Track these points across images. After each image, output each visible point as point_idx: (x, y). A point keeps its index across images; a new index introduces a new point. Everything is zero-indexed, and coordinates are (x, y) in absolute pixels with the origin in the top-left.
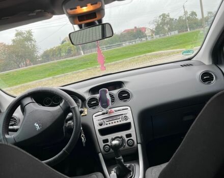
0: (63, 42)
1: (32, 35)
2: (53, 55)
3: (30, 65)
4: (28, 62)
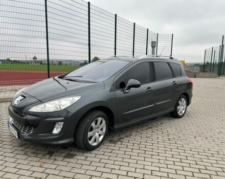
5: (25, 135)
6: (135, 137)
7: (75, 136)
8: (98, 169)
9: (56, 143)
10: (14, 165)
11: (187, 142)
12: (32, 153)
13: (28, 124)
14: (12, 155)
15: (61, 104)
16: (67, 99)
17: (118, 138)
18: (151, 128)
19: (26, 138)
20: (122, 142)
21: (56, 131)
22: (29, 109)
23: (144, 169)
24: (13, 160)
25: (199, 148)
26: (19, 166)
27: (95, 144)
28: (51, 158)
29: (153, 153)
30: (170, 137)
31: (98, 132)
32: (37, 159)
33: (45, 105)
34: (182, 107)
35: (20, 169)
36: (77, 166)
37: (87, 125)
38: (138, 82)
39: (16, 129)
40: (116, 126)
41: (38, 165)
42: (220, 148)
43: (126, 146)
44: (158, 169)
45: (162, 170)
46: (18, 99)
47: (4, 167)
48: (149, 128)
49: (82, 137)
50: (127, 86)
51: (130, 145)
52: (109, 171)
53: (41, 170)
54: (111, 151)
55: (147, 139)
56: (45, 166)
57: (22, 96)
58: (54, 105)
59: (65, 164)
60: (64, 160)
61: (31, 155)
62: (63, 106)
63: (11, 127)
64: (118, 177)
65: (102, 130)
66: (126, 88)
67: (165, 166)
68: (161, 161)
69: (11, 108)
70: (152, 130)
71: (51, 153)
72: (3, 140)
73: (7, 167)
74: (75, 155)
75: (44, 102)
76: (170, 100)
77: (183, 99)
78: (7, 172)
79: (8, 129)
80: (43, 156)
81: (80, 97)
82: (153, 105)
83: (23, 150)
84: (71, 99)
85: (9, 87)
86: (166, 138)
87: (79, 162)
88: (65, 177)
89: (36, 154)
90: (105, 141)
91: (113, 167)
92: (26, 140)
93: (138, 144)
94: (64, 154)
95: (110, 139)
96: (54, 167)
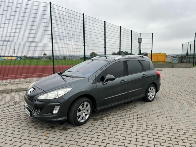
5: (35, 114)
6: (112, 116)
7: (68, 115)
8: (83, 138)
9: (55, 120)
10: (28, 135)
11: (150, 120)
12: (40, 127)
13: (37, 107)
14: (27, 128)
15: (58, 93)
16: (63, 90)
17: (100, 117)
18: (126, 109)
19: (36, 116)
20: (103, 120)
21: (55, 112)
22: (38, 97)
23: (114, 138)
24: (27, 131)
25: (158, 124)
26: (31, 136)
27: (83, 121)
28: (52, 130)
29: (124, 128)
30: (139, 116)
31: (85, 113)
32: (43, 131)
33: (48, 95)
34: (152, 94)
35: (32, 137)
36: (69, 135)
37: (76, 108)
38: (113, 77)
39: (30, 111)
40: (98, 108)
41: (43, 135)
42: (174, 124)
43: (104, 123)
44: (124, 138)
45: (127, 138)
46: (30, 90)
47: (21, 136)
48: (124, 110)
49: (73, 116)
50: (106, 79)
51: (108, 122)
52: (90, 139)
53: (45, 138)
54: (93, 126)
55: (121, 118)
56: (48, 135)
57: (34, 88)
58: (54, 94)
59: (61, 134)
60: (61, 132)
61: (39, 128)
62: (60, 95)
63: (26, 110)
64: (96, 143)
65: (87, 111)
66: (105, 81)
67: (130, 136)
68: (128, 133)
69: (26, 97)
70: (126, 111)
71: (52, 127)
72: (21, 118)
73: (23, 136)
74: (69, 128)
75: (47, 93)
76: (141, 88)
77: (152, 88)
78: (23, 139)
79: (24, 111)
80: (47, 129)
81: (71, 88)
82: (127, 93)
83: (34, 125)
84: (65, 90)
85: (25, 80)
86: (135, 117)
87: (70, 133)
88: (60, 142)
89: (42, 128)
90: (90, 119)
91: (93, 136)
92: (36, 118)
93: (114, 121)
94: (61, 128)
95: (94, 118)
96: (53, 136)
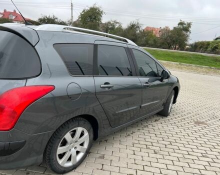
0: (217, 39)
1: (190, 27)
2: (201, 47)
3: (178, 49)
4: (177, 47)
